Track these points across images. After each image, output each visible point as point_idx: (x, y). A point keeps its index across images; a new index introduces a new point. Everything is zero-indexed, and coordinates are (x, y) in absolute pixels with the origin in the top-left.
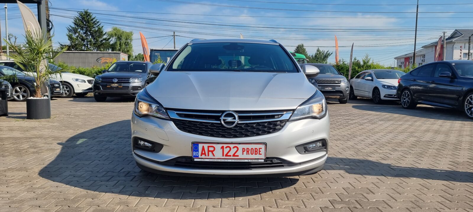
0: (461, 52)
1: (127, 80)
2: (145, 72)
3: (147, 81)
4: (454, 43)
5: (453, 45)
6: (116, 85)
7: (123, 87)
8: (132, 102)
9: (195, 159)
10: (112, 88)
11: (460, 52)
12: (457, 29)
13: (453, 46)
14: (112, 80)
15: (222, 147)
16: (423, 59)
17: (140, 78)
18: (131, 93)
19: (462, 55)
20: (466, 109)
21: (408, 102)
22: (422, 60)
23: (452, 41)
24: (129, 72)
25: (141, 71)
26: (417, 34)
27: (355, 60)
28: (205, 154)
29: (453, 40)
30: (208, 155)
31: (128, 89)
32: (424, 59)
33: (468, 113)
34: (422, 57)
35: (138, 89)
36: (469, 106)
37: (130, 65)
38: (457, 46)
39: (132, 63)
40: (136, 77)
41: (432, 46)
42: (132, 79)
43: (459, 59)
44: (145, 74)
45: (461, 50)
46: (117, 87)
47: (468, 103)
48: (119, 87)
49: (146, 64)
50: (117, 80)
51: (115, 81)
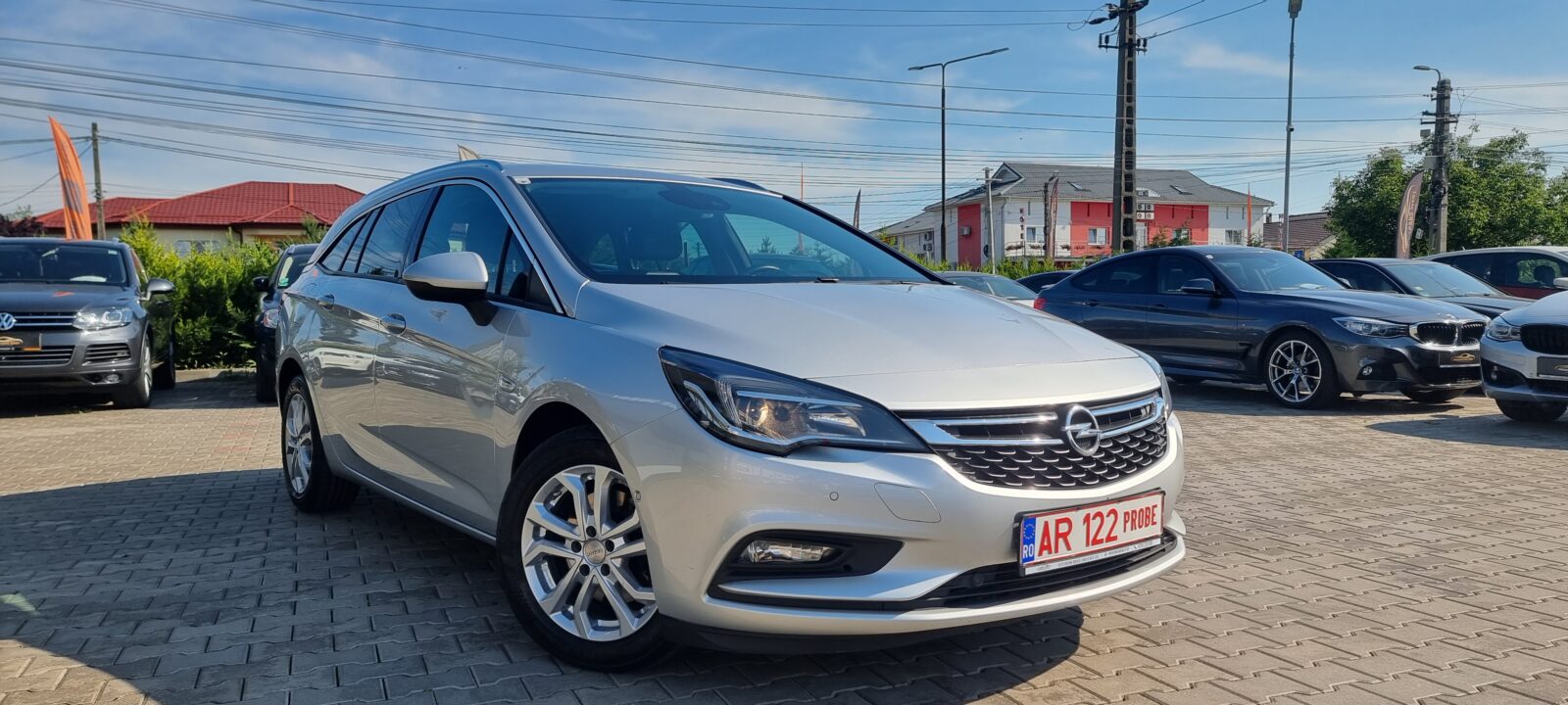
0: (1022, 226)
1: (62, 320)
2: (128, 283)
3: (147, 323)
4: (1005, 199)
5: (1002, 202)
6: (10, 341)
7: (43, 348)
8: (84, 412)
9: (1027, 569)
11: (1021, 224)
12: (1008, 160)
13: (1003, 207)
15: (1087, 519)
16: (926, 242)
17: (120, 307)
18: (85, 376)
19: (1025, 232)
20: (1273, 382)
22: (925, 246)
23: (1000, 194)
24: (48, 283)
25: (102, 280)
26: (946, 170)
28: (1049, 548)
29: (1002, 193)
30: (1057, 551)
31: (69, 357)
32: (931, 242)
33: (1282, 392)
34: (926, 236)
35: (115, 354)
36: (1280, 372)
37: (44, 255)
38: (1012, 207)
39: (52, 246)
40: (98, 308)
41: (953, 206)
42: (84, 312)
43: (1019, 244)
44: (125, 290)
45: (1022, 220)
46: (16, 349)
47: (1278, 365)
48: (27, 349)
49: (121, 250)
50: (14, 321)
51: (5, 324)
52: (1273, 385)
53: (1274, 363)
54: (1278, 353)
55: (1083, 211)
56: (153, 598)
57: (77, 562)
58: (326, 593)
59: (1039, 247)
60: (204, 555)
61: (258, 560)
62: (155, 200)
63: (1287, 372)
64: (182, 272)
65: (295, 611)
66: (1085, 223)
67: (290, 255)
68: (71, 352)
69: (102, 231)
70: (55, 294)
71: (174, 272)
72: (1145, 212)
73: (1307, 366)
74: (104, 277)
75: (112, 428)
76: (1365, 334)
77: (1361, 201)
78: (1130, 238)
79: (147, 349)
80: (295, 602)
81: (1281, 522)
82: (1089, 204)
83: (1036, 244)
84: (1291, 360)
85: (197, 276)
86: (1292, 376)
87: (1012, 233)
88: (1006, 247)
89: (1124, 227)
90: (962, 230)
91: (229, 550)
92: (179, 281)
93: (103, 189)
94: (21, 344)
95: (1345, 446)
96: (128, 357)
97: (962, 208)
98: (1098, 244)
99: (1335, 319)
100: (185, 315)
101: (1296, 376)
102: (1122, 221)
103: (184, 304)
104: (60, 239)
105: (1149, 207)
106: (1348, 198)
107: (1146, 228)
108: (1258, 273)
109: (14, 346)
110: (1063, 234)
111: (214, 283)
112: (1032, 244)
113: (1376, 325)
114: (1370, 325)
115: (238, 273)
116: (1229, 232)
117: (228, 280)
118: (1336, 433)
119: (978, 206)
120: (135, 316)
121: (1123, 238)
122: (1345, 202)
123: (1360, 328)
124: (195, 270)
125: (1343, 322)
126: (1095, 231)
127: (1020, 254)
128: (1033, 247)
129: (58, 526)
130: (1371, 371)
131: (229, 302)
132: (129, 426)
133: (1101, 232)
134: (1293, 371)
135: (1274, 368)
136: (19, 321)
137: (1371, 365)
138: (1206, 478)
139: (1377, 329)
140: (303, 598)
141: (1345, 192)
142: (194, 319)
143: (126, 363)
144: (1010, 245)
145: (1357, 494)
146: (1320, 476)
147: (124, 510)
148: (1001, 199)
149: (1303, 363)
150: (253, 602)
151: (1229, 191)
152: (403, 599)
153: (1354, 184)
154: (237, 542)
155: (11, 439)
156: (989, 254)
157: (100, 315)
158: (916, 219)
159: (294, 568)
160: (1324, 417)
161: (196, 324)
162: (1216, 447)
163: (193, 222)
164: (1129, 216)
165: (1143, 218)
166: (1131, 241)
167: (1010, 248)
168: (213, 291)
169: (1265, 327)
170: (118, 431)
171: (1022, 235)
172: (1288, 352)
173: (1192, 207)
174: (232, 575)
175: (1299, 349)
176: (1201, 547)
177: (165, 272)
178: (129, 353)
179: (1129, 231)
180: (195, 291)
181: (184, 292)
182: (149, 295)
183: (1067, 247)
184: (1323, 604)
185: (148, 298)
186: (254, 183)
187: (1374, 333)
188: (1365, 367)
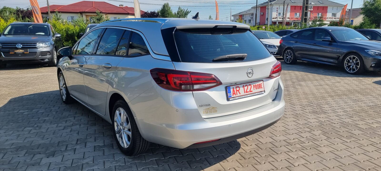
1: (33, 45)
2: (50, 35)
3: (55, 45)
6: (21, 51)
7: (29, 52)
10: (16, 54)
13: (272, 7)
14: (16, 46)
17: (47, 42)
18: (40, 59)
20: (345, 67)
21: (290, 58)
22: (251, 17)
24: (30, 35)
25: (43, 34)
27: (210, 18)
29: (272, 3)
31: (36, 55)
32: (253, 16)
33: (348, 69)
34: (251, 15)
35: (47, 54)
36: (348, 64)
37: (29, 27)
38: (275, 7)
39: (31, 25)
40: (43, 42)
41: (259, 7)
42: (38, 43)
43: (276, 17)
44: (48, 37)
45: (277, 11)
46: (23, 53)
47: (347, 62)
48: (25, 53)
49: (48, 26)
50: (22, 46)
51: (19, 47)
52: (345, 68)
53: (346, 61)
54: (348, 59)
55: (294, 8)
56: (40, 144)
57: (25, 128)
58: (84, 144)
59: (281, 18)
60: (57, 127)
61: (70, 129)
62: (62, 6)
63: (349, 64)
64: (64, 30)
65: (75, 153)
66: (294, 12)
67: (88, 27)
68: (36, 54)
69: (49, 14)
70: (32, 38)
71: (62, 30)
72: (310, 8)
73: (356, 63)
74: (44, 33)
75: (46, 74)
76: (374, 55)
77: (371, 6)
78: (306, 17)
79: (55, 52)
80: (76, 148)
81: (350, 124)
82: (295, 6)
83: (280, 17)
84: (351, 61)
85: (68, 31)
86: (351, 65)
87: (274, 15)
88: (272, 18)
89: (305, 14)
90: (261, 13)
91: (64, 124)
92: (64, 32)
93: (49, 3)
94: (24, 52)
95: (366, 91)
96: (50, 55)
97: (261, 8)
98: (297, 17)
99: (366, 50)
100: (66, 41)
101: (352, 65)
102: (304, 13)
103: (65, 38)
104: (33, 23)
105: (312, 7)
106: (367, 6)
107: (310, 13)
108: (344, 35)
109: (22, 52)
110: (288, 15)
111: (72, 32)
112: (279, 17)
113: (377, 52)
114: (376, 52)
115: (78, 31)
116: (333, 14)
117: (75, 32)
118: (363, 85)
119: (266, 7)
120: (51, 44)
121: (304, 17)
122: (366, 7)
123: (373, 53)
124: (67, 29)
125: (368, 51)
126: (296, 14)
127: (276, 20)
128: (279, 18)
129: (24, 112)
130: (374, 65)
131: (76, 37)
132: (50, 73)
133: (298, 14)
134: (351, 64)
135: (346, 63)
136: (23, 46)
137: (374, 64)
138: (328, 104)
139: (377, 53)
140: (78, 147)
141: (367, 4)
142: (68, 42)
143: (50, 56)
144: (273, 17)
145: (371, 112)
146: (360, 103)
147: (41, 107)
148: (272, 5)
149: (355, 62)
150: (64, 147)
151: (333, 2)
152: (104, 149)
153: (369, 1)
154: (66, 121)
155: (21, 77)
156: (268, 20)
157: (43, 44)
158: (249, 10)
159: (78, 133)
160: (359, 78)
161: (69, 43)
162: (329, 90)
163: (71, 11)
164: (306, 11)
165: (310, 10)
166: (306, 18)
167: (273, 18)
168: (72, 35)
169: (345, 51)
170: (47, 75)
171: (277, 15)
172: (351, 59)
173: (323, 7)
174: (63, 135)
175: (354, 58)
176: (327, 135)
177: (60, 30)
178: (50, 53)
179: (306, 15)
180: (67, 35)
181: (65, 35)
182: (55, 38)
183: (289, 18)
184: (365, 163)
185: (55, 39)
186: (85, 1)
187: (377, 55)
188: (373, 64)
